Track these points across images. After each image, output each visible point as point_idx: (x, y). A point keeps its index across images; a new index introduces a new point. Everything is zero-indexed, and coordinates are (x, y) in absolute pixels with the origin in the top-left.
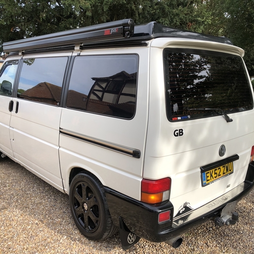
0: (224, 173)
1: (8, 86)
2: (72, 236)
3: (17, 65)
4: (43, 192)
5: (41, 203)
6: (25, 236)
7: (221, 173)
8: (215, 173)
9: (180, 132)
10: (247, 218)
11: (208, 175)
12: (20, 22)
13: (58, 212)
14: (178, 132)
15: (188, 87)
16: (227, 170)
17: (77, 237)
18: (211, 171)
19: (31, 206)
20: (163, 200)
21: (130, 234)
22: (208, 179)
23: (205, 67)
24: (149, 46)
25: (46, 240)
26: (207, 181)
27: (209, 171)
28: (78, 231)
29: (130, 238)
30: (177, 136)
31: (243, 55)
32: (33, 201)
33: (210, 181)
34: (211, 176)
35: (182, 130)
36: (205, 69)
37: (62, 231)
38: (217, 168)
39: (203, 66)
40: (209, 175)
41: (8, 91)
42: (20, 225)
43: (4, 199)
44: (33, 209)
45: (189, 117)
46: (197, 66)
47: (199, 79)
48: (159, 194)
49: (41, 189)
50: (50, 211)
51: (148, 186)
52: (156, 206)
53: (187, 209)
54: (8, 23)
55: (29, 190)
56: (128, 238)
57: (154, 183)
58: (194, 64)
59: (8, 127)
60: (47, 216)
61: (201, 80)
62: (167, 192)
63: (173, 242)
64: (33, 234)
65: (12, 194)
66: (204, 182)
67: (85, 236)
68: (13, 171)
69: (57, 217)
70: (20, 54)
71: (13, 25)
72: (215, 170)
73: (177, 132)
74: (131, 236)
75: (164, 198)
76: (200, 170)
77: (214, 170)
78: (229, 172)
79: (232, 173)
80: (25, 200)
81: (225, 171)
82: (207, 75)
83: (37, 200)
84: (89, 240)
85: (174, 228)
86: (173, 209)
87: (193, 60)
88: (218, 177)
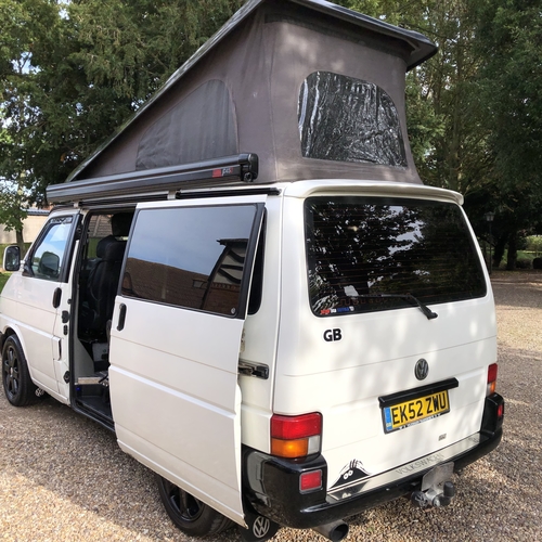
0: (428, 412)
1: (52, 262)
2: (158, 530)
3: (70, 225)
4: (110, 458)
5: (105, 476)
6: (73, 529)
7: (424, 411)
8: (410, 411)
9: (335, 335)
10: (489, 503)
11: (395, 412)
12: (77, 144)
13: (136, 491)
14: (332, 333)
15: (380, 259)
16: (436, 405)
17: (166, 532)
18: (402, 405)
19: (86, 481)
20: (309, 452)
21: (257, 520)
22: (396, 419)
23: (411, 225)
24: (281, 194)
25: (111, 536)
26: (395, 423)
27: (398, 406)
28: (170, 522)
29: (259, 527)
30: (331, 340)
31: (462, 202)
32: (91, 472)
33: (401, 423)
34: (403, 414)
35: (339, 331)
36: (411, 229)
37: (141, 522)
38: (415, 401)
39: (406, 224)
40: (397, 412)
41: (52, 271)
42: (66, 512)
43: (39, 469)
44: (91, 485)
45: (352, 308)
46: (395, 226)
47: (399, 246)
48: (301, 441)
49: (106, 451)
50: (120, 489)
51: (282, 426)
52: (297, 462)
53: (358, 473)
54: (56, 147)
55: (85, 453)
56: (255, 526)
57: (293, 420)
58: (391, 223)
59: (50, 336)
60: (116, 498)
61: (403, 248)
62: (316, 438)
63: (329, 530)
64: (89, 526)
65: (54, 461)
66: (388, 425)
67: (182, 529)
68: (56, 421)
69: (134, 500)
70: (76, 205)
71: (64, 150)
72: (410, 405)
73: (329, 334)
74: (261, 524)
75: (312, 449)
76: (378, 403)
77: (407, 403)
78: (441, 410)
79: (448, 411)
80: (77, 471)
81: (432, 408)
82: (415, 240)
83: (99, 471)
84: (189, 536)
85: (331, 502)
86: (326, 468)
87: (390, 216)
88: (416, 418)
